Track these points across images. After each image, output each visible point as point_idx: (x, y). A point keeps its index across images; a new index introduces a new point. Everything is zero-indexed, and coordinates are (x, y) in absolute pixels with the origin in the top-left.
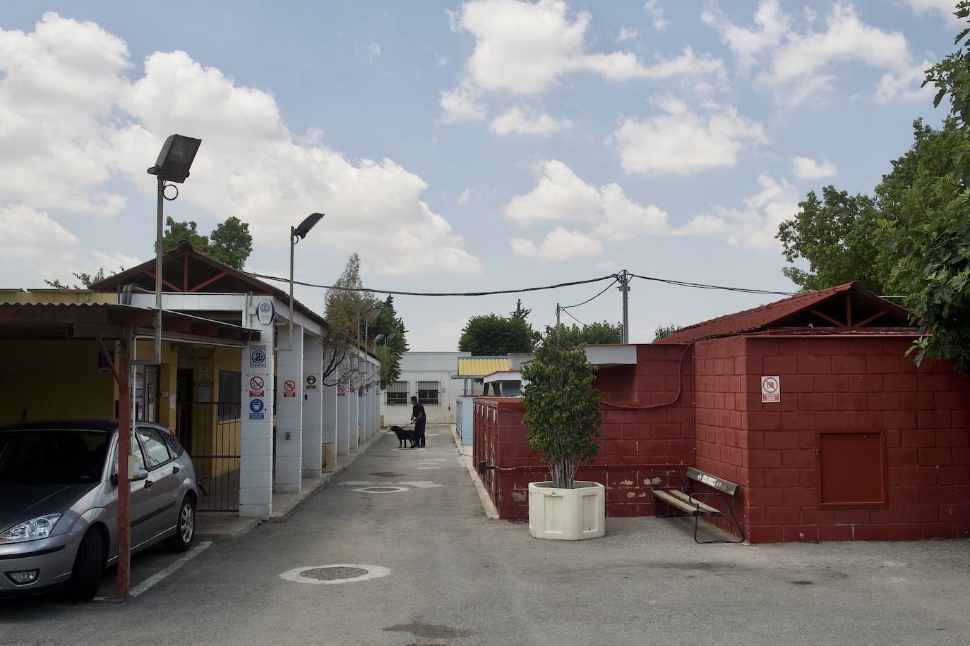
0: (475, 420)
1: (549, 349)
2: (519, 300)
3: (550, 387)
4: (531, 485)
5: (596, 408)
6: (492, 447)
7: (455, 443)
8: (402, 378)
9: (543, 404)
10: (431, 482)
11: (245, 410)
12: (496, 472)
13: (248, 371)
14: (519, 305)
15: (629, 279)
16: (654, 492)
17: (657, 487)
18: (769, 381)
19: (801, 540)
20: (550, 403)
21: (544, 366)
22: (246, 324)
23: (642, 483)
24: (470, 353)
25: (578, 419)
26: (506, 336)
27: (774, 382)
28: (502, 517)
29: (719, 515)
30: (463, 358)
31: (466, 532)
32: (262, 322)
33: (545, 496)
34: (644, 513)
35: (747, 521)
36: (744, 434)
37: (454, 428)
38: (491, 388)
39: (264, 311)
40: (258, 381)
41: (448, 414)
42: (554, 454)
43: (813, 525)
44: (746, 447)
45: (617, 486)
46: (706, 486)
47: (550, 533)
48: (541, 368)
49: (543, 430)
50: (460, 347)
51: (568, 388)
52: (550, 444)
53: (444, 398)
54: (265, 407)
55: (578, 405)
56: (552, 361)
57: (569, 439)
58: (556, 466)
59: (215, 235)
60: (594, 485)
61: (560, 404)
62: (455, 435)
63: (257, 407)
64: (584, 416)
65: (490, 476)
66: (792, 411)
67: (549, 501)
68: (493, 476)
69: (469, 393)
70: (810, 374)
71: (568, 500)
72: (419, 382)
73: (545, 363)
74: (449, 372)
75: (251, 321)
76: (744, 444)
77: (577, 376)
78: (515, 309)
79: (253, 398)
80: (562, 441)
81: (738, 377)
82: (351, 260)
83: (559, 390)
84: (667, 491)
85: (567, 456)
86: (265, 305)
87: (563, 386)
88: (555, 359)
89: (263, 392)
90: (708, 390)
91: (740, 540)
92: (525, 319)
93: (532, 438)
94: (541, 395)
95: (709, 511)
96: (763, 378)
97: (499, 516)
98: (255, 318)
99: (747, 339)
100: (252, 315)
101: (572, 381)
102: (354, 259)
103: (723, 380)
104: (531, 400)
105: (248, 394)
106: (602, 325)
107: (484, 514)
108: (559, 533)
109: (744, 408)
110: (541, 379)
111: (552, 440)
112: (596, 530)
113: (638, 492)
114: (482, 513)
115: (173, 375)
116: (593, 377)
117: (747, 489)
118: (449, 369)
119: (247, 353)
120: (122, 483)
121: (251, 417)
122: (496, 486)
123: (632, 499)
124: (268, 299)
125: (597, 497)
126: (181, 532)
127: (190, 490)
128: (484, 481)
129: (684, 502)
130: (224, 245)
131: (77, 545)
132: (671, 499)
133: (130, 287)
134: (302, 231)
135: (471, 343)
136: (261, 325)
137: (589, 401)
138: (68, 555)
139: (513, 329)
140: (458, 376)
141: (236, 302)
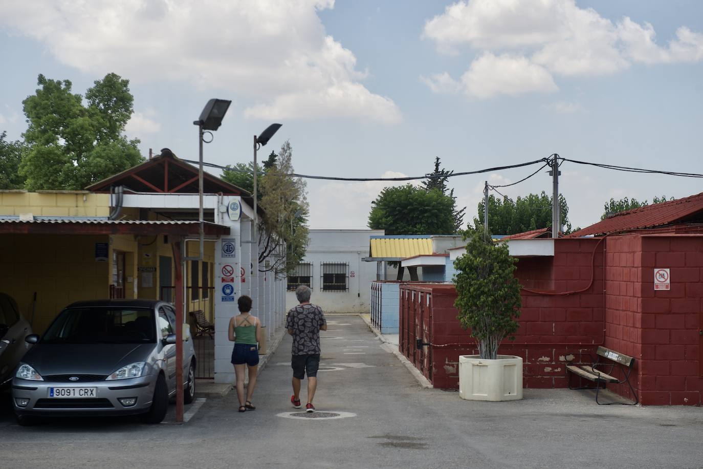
1: (478, 244)
2: (438, 159)
3: (478, 276)
4: (462, 358)
5: (517, 294)
6: (425, 327)
7: (372, 332)
8: (306, 259)
9: (472, 290)
10: (362, 364)
11: (218, 294)
12: (429, 348)
13: (220, 261)
14: (437, 165)
15: (559, 164)
16: (568, 367)
17: (571, 363)
18: (661, 272)
19: (685, 404)
20: (478, 289)
21: (473, 259)
22: (217, 221)
23: (557, 360)
24: (384, 231)
25: (501, 302)
26: (426, 211)
27: (665, 273)
28: (436, 387)
29: (616, 382)
30: (376, 238)
31: (407, 396)
32: (232, 219)
33: (473, 365)
34: (559, 385)
35: (640, 387)
36: (639, 316)
37: (367, 318)
38: (406, 272)
39: (234, 209)
40: (229, 268)
41: (357, 301)
42: (481, 332)
43: (696, 391)
44: (640, 327)
45: (536, 361)
46: (611, 361)
47: (477, 395)
48: (471, 260)
49: (472, 312)
50: (370, 224)
51: (493, 277)
52: (478, 322)
53: (351, 283)
54: (235, 291)
55: (501, 291)
56: (480, 254)
57: (493, 319)
58: (482, 341)
60: (514, 358)
61: (486, 290)
62: (371, 325)
63: (228, 291)
64: (506, 301)
65: (422, 354)
66: (680, 298)
67: (477, 369)
68: (426, 353)
69: (383, 278)
70: (696, 267)
71: (494, 366)
72: (324, 265)
73: (474, 256)
74: (359, 253)
75: (222, 218)
76: (639, 325)
77: (500, 268)
78: (433, 170)
79: (225, 284)
80: (488, 320)
81: (636, 269)
82: (283, 149)
83: (485, 278)
84: (580, 367)
85: (491, 332)
86: (234, 204)
87: (489, 275)
88: (482, 253)
89: (233, 278)
90: (615, 280)
91: (634, 403)
92: (445, 183)
93: (462, 317)
94: (470, 282)
95: (609, 379)
96: (656, 270)
97: (432, 386)
98: (226, 216)
99: (643, 238)
100: (222, 213)
101: (497, 272)
102: (286, 148)
103: (626, 270)
104: (461, 287)
105: (220, 279)
106: (540, 198)
107: (420, 385)
108: (484, 395)
109: (640, 295)
110: (471, 269)
111: (479, 320)
112: (515, 394)
113: (554, 367)
114: (417, 384)
115: (136, 262)
116: (514, 267)
117: (640, 361)
118: (359, 249)
119: (219, 245)
120: (179, 343)
121: (223, 299)
122: (430, 362)
123: (548, 373)
124: (237, 199)
125: (516, 368)
126: (189, 388)
127: (194, 356)
128: (414, 362)
129: (589, 373)
130: (101, 105)
131: (154, 384)
132: (580, 371)
133: (121, 188)
134: (263, 139)
135: (384, 220)
136: (231, 221)
137: (510, 287)
138: (149, 391)
139: (434, 203)
140: (370, 258)
141: (210, 201)
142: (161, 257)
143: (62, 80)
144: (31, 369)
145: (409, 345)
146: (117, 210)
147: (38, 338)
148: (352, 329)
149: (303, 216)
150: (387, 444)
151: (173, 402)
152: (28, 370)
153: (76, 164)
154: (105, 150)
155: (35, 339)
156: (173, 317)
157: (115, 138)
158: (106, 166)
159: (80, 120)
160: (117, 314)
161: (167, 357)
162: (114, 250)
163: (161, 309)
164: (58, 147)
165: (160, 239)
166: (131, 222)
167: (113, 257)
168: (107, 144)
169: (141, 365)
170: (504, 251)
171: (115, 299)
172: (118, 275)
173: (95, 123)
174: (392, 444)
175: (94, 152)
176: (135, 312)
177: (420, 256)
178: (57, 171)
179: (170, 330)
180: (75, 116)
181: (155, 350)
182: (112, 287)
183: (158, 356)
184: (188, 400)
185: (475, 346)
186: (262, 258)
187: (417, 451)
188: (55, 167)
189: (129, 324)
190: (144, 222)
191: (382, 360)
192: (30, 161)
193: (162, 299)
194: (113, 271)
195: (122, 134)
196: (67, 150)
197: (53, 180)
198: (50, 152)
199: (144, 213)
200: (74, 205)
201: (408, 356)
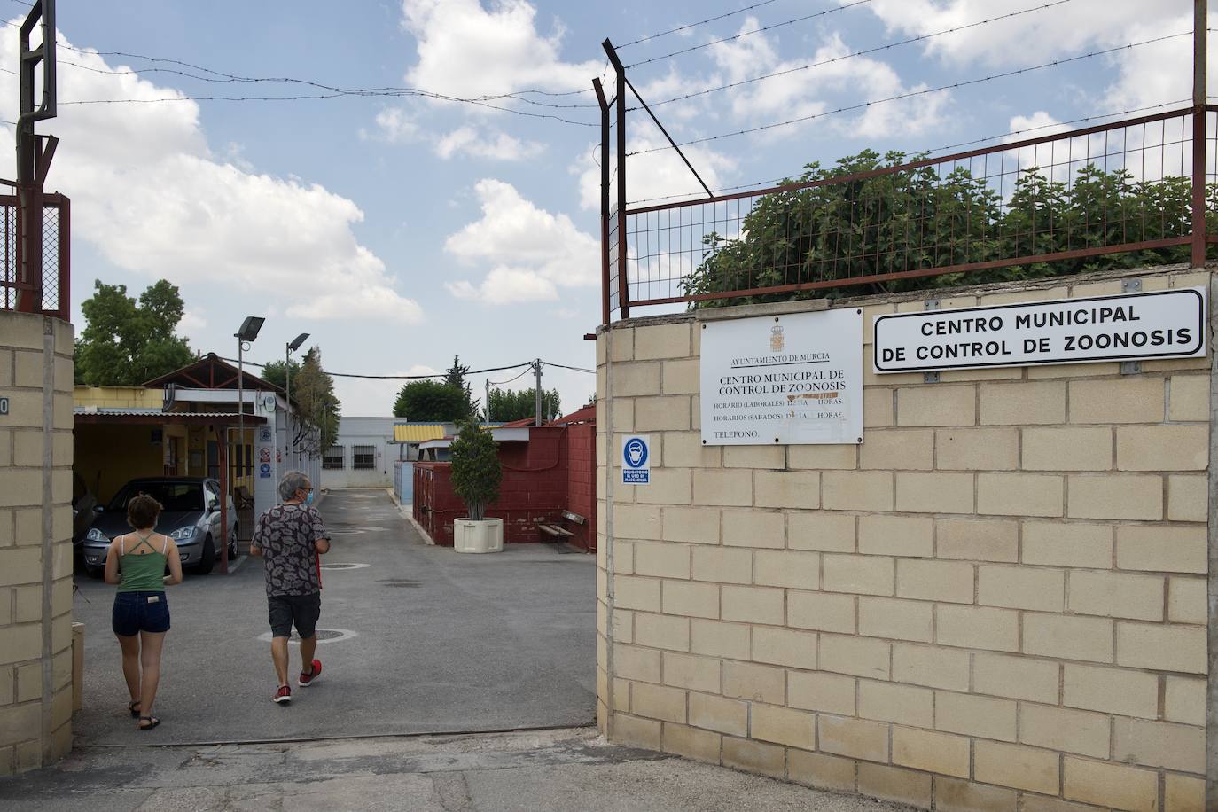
0: (415, 481)
2: (457, 356)
3: (468, 456)
4: (456, 520)
5: (499, 470)
6: (430, 497)
7: (395, 503)
8: (339, 442)
9: (463, 467)
11: (257, 471)
12: (432, 514)
13: (258, 445)
14: (456, 362)
15: (541, 367)
16: (540, 526)
17: (542, 523)
20: (468, 466)
21: (465, 443)
22: (256, 413)
23: (532, 521)
24: (406, 419)
25: (486, 477)
26: (442, 402)
28: (436, 544)
29: (573, 536)
30: (399, 424)
31: (413, 551)
32: (268, 410)
33: (464, 526)
34: (534, 540)
35: (590, 540)
36: (589, 486)
37: (391, 492)
38: (426, 453)
39: (270, 403)
40: (266, 451)
41: (383, 478)
42: (470, 500)
44: (590, 494)
45: (514, 522)
46: (571, 521)
47: (467, 549)
48: (463, 444)
49: (463, 484)
50: (394, 412)
51: (480, 457)
52: (468, 493)
53: (379, 462)
54: (271, 469)
55: (486, 468)
57: (480, 490)
58: (472, 507)
59: (144, 298)
60: (495, 520)
61: (475, 467)
62: (394, 498)
63: (265, 469)
64: (490, 475)
65: (428, 519)
67: (468, 529)
68: (431, 518)
69: (405, 458)
71: (480, 526)
72: (354, 447)
73: (465, 441)
74: (385, 437)
75: (260, 410)
76: (590, 492)
77: (485, 450)
78: (452, 366)
79: (263, 463)
80: (476, 491)
81: (588, 450)
83: (473, 458)
84: (549, 526)
85: (479, 500)
86: (270, 398)
87: (477, 456)
89: (270, 459)
90: (574, 459)
92: (463, 377)
93: (456, 489)
95: (569, 535)
97: (434, 543)
98: (263, 408)
100: (260, 406)
101: (483, 453)
104: (455, 465)
105: (259, 460)
107: (425, 543)
108: (473, 549)
110: (463, 451)
111: (469, 491)
112: (497, 548)
113: (529, 527)
114: (423, 542)
115: (186, 445)
116: (496, 450)
117: (590, 520)
118: (385, 434)
119: (257, 432)
120: (223, 510)
121: (262, 476)
122: (432, 525)
123: (524, 532)
124: (273, 394)
125: (498, 527)
126: (233, 547)
127: (236, 523)
128: (422, 525)
129: (553, 530)
130: (154, 308)
131: (202, 544)
132: (548, 529)
133: (173, 384)
134: (294, 346)
135: (406, 408)
136: (267, 412)
137: (493, 465)
138: (200, 549)
139: (449, 395)
140: (394, 442)
141: (249, 396)
142: (208, 441)
143: (117, 285)
144: (100, 532)
145: (420, 512)
146: (170, 403)
147: (104, 507)
148: (377, 501)
149: (336, 406)
150: (390, 585)
151: (219, 558)
152: (97, 533)
153: (130, 359)
154: (156, 346)
155: (101, 509)
156: (219, 490)
157: (168, 337)
158: (159, 360)
159: (134, 321)
160: (172, 488)
161: (214, 523)
162: (168, 436)
163: (208, 483)
164: (115, 344)
165: (207, 428)
166: (182, 414)
167: (166, 441)
168: (159, 341)
169: (192, 529)
170: (488, 437)
171: (169, 476)
172: (171, 456)
173: (149, 323)
174: (394, 585)
175: (147, 348)
176: (186, 486)
177: (433, 440)
178: (113, 365)
179: (216, 502)
180: (129, 317)
181: (204, 516)
182: (166, 466)
183: (205, 522)
184: (232, 557)
185: (467, 512)
186: (296, 442)
187: (412, 589)
188: (110, 362)
189: (181, 497)
190: (193, 414)
191: (398, 526)
192: (87, 355)
193: (209, 476)
194: (167, 453)
195: (173, 333)
196: (122, 346)
197: (109, 373)
198: (107, 347)
199: (193, 406)
200: (133, 398)
201: (419, 522)
